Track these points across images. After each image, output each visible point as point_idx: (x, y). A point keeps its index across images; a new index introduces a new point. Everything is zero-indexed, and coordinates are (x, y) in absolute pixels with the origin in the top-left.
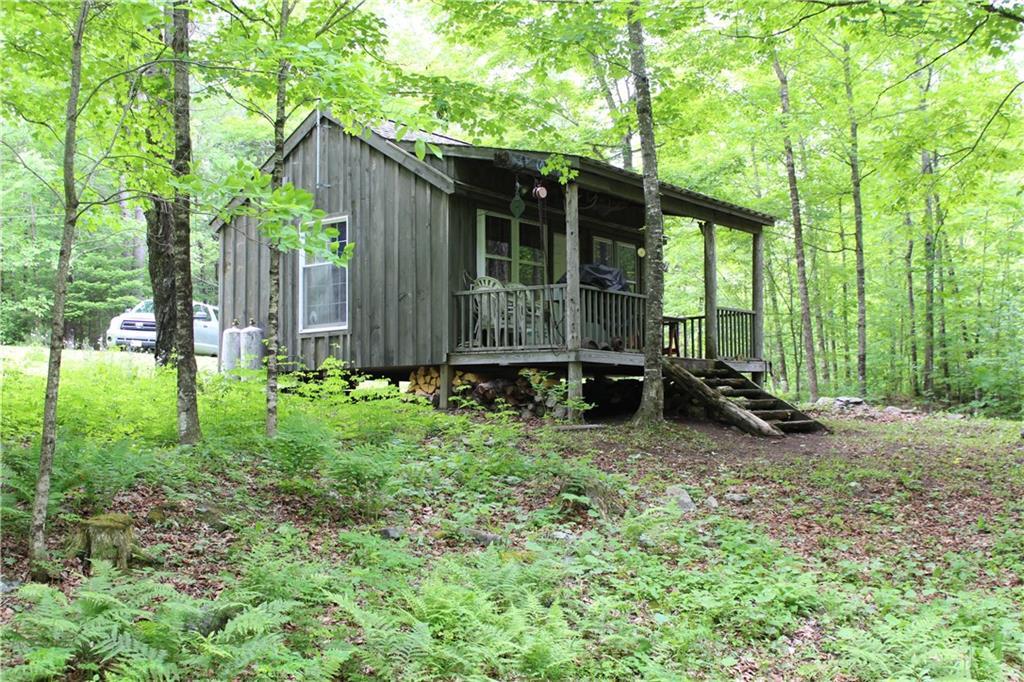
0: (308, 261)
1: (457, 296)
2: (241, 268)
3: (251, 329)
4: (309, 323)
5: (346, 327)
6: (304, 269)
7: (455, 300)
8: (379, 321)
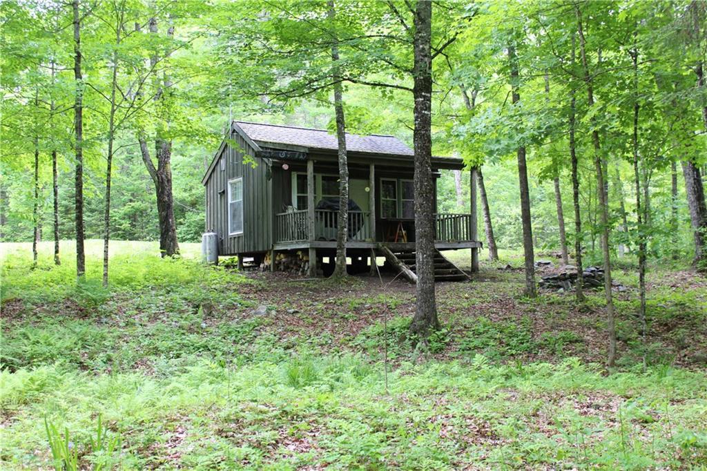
0: (233, 199)
1: (277, 216)
2: (212, 204)
3: (212, 234)
4: (233, 230)
5: (242, 232)
6: (231, 204)
7: (275, 218)
8: (252, 230)
